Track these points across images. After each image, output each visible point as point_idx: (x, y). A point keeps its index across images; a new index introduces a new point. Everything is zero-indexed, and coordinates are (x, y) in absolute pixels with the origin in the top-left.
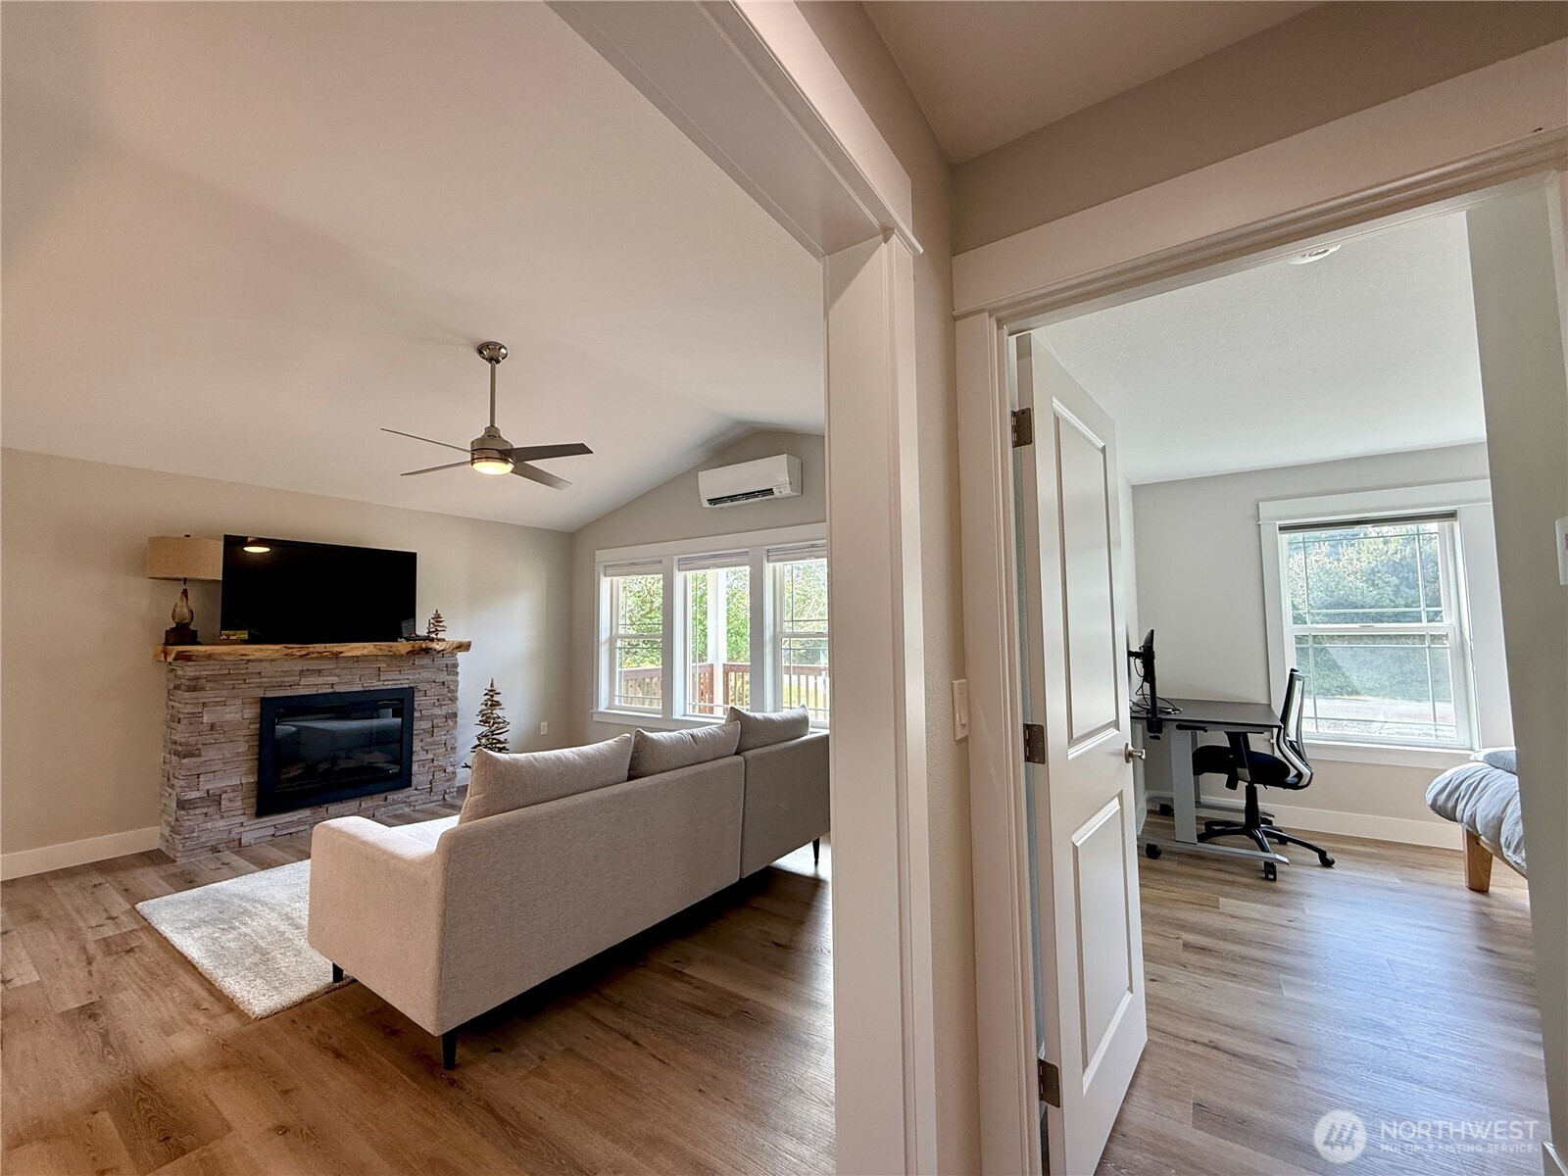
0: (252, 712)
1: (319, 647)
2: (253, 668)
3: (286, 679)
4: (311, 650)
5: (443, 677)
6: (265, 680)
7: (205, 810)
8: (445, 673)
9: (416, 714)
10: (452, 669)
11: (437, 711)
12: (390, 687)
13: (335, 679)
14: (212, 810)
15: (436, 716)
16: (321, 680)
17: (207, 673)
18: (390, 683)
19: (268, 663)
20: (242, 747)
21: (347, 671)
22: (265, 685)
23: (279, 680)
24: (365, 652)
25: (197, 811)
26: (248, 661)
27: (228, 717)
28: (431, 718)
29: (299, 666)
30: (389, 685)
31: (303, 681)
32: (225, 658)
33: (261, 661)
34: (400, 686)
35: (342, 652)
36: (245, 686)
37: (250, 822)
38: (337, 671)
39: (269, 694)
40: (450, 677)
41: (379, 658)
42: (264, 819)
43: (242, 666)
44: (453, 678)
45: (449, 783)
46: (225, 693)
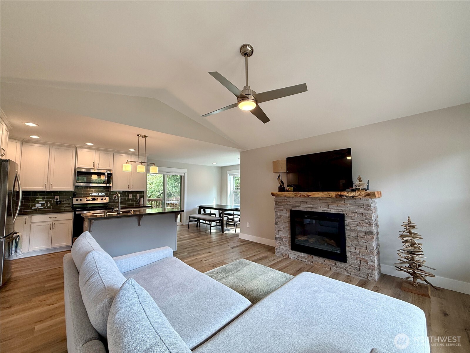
0: (288, 214)
1: (303, 193)
2: (288, 199)
3: (297, 204)
4: (301, 194)
5: (361, 211)
6: (291, 204)
7: (280, 242)
8: (363, 209)
9: (347, 227)
10: (367, 207)
11: (359, 228)
12: (334, 212)
13: (312, 206)
14: (282, 243)
15: (360, 231)
16: (306, 206)
17: (278, 200)
18: (333, 210)
19: (292, 198)
20: (287, 225)
21: (316, 203)
22: (292, 205)
23: (295, 204)
24: (319, 196)
25: (279, 241)
26: (287, 197)
27: (284, 214)
28: (356, 231)
29: (300, 200)
30: (333, 211)
31: (302, 206)
32: (282, 196)
33: (290, 197)
34: (338, 213)
35: (310, 195)
36: (286, 205)
37: (290, 251)
38: (312, 203)
39: (293, 209)
40: (366, 211)
41: (328, 199)
42: (293, 251)
43: (285, 199)
44: (369, 212)
45: (370, 271)
46: (282, 207)
